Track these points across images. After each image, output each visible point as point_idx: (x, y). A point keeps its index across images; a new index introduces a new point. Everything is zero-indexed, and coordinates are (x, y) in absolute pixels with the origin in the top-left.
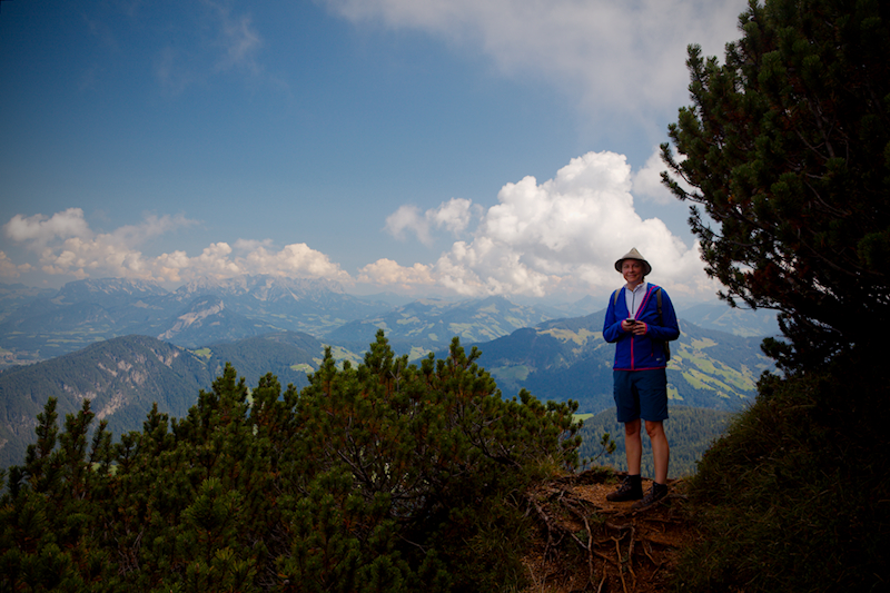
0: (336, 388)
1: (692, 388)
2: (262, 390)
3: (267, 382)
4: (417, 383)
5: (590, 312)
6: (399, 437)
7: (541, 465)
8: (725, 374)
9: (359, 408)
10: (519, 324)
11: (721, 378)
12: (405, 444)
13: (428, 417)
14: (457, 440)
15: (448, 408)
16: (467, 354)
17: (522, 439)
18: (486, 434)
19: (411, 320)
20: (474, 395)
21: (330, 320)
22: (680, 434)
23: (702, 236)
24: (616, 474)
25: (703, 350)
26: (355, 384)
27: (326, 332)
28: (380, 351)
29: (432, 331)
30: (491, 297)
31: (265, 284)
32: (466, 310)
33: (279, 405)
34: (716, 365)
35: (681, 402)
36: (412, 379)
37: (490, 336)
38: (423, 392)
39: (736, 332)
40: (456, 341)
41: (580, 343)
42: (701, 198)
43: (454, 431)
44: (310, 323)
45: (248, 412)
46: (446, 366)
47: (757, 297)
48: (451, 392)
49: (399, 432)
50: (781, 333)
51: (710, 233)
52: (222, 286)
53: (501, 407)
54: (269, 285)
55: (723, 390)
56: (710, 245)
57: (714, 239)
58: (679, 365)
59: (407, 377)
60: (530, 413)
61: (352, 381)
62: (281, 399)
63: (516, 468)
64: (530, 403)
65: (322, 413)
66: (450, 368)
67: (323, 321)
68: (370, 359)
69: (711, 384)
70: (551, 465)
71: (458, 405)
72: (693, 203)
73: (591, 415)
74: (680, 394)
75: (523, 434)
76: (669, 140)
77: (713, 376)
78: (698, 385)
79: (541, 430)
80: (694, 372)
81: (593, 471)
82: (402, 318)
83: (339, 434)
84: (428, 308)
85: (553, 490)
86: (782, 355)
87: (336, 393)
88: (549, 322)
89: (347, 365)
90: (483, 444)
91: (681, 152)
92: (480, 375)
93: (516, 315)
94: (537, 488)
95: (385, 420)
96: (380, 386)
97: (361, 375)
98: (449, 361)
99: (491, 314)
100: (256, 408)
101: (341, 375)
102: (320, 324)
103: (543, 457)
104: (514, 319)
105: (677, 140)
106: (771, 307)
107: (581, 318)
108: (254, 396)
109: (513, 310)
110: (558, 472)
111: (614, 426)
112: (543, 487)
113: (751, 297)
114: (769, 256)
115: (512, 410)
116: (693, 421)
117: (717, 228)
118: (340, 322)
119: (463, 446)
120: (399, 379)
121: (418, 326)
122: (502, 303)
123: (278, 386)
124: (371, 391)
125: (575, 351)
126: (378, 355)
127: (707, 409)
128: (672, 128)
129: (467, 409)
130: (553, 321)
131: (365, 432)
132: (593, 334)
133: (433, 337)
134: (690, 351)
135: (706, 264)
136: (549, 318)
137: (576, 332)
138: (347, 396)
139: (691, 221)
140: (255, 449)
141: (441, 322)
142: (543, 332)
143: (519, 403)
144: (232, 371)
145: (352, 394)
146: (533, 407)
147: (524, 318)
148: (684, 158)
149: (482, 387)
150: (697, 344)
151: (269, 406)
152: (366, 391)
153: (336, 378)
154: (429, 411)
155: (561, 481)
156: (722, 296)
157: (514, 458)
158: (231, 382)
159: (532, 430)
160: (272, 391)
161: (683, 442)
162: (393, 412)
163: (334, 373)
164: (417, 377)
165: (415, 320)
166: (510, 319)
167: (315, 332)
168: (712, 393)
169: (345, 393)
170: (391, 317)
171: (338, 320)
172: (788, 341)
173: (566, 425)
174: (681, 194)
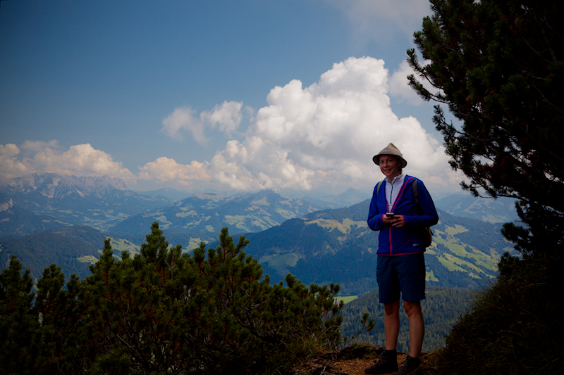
0: (114, 276)
1: (447, 270)
2: (46, 280)
3: (52, 273)
4: (190, 270)
5: (353, 203)
6: (173, 320)
7: (305, 343)
8: (476, 257)
9: (135, 294)
10: (288, 215)
11: (472, 261)
12: (178, 327)
13: (200, 301)
14: (226, 321)
15: (219, 294)
16: (236, 244)
17: (287, 319)
18: (254, 316)
19: (189, 213)
20: (242, 280)
21: (114, 214)
22: (437, 313)
23: (445, 132)
24: (374, 350)
25: (456, 236)
26: (131, 273)
27: (110, 225)
28: (155, 242)
29: (209, 223)
30: (262, 191)
31: (52, 182)
32: (240, 203)
33: (63, 294)
34: (468, 250)
35: (436, 283)
36: (184, 267)
37: (262, 226)
38: (195, 278)
39: (485, 219)
40: (225, 231)
41: (344, 232)
42: (444, 99)
43: (224, 314)
44: (95, 218)
45: (34, 301)
46: (216, 254)
47: (497, 187)
48: (221, 278)
49: (173, 316)
50: (518, 218)
51: (452, 130)
52: (11, 185)
53: (267, 291)
54: (56, 183)
55: (474, 271)
56: (453, 141)
57: (457, 135)
58: (435, 250)
59: (180, 265)
60: (295, 296)
61: (129, 270)
62: (64, 289)
63: (282, 347)
64: (295, 287)
65: (102, 300)
66: (221, 256)
67: (107, 216)
68: (146, 250)
69: (464, 267)
70: (314, 342)
71: (228, 290)
72: (437, 103)
73: (355, 297)
74: (436, 276)
75: (288, 315)
76: (415, 46)
77: (465, 259)
78: (452, 268)
79: (305, 311)
80: (448, 256)
81: (353, 347)
82: (181, 211)
83: (117, 319)
84: (205, 202)
85: (317, 365)
86: (520, 238)
87: (113, 281)
88: (315, 213)
89: (125, 255)
90: (252, 324)
91: (426, 57)
92: (248, 262)
93: (285, 207)
94: (302, 364)
95: (161, 305)
96: (155, 274)
97: (137, 264)
98: (219, 250)
99: (263, 207)
100: (40, 298)
101: (118, 265)
102: (105, 218)
103: (307, 336)
104: (284, 211)
105: (422, 47)
106: (510, 196)
107: (345, 209)
108: (39, 286)
109: (283, 202)
110: (321, 349)
111: (376, 307)
112: (307, 363)
113: (491, 187)
114: (507, 149)
115: (278, 293)
116: (447, 300)
117: (459, 125)
118: (123, 216)
119: (233, 327)
120: (173, 268)
121: (196, 218)
122: (273, 197)
123: (62, 276)
124: (147, 279)
125: (340, 238)
126: (153, 246)
127: (460, 288)
128: (417, 35)
129: (237, 293)
130: (319, 212)
131: (142, 316)
132: (356, 223)
133: (210, 229)
134: (444, 237)
135: (450, 158)
136: (315, 210)
137: (341, 222)
138: (124, 284)
139: (436, 119)
140: (39, 335)
141: (217, 214)
142: (311, 222)
143: (286, 287)
144: (17, 263)
145: (129, 281)
146: (297, 290)
147: (293, 210)
148: (429, 62)
149: (249, 273)
150: (451, 231)
151: (53, 295)
152: (142, 279)
153: (113, 267)
154: (200, 296)
155: (324, 357)
156: (465, 186)
157: (280, 337)
158: (16, 274)
159: (296, 311)
160: (56, 281)
161: (439, 319)
162: (167, 298)
163: (112, 263)
164: (189, 265)
165: (193, 213)
166: (280, 211)
167: (100, 226)
168: (465, 275)
169: (122, 281)
170: (170, 211)
171: (121, 215)
172: (526, 226)
173: (328, 306)
174: (426, 95)
